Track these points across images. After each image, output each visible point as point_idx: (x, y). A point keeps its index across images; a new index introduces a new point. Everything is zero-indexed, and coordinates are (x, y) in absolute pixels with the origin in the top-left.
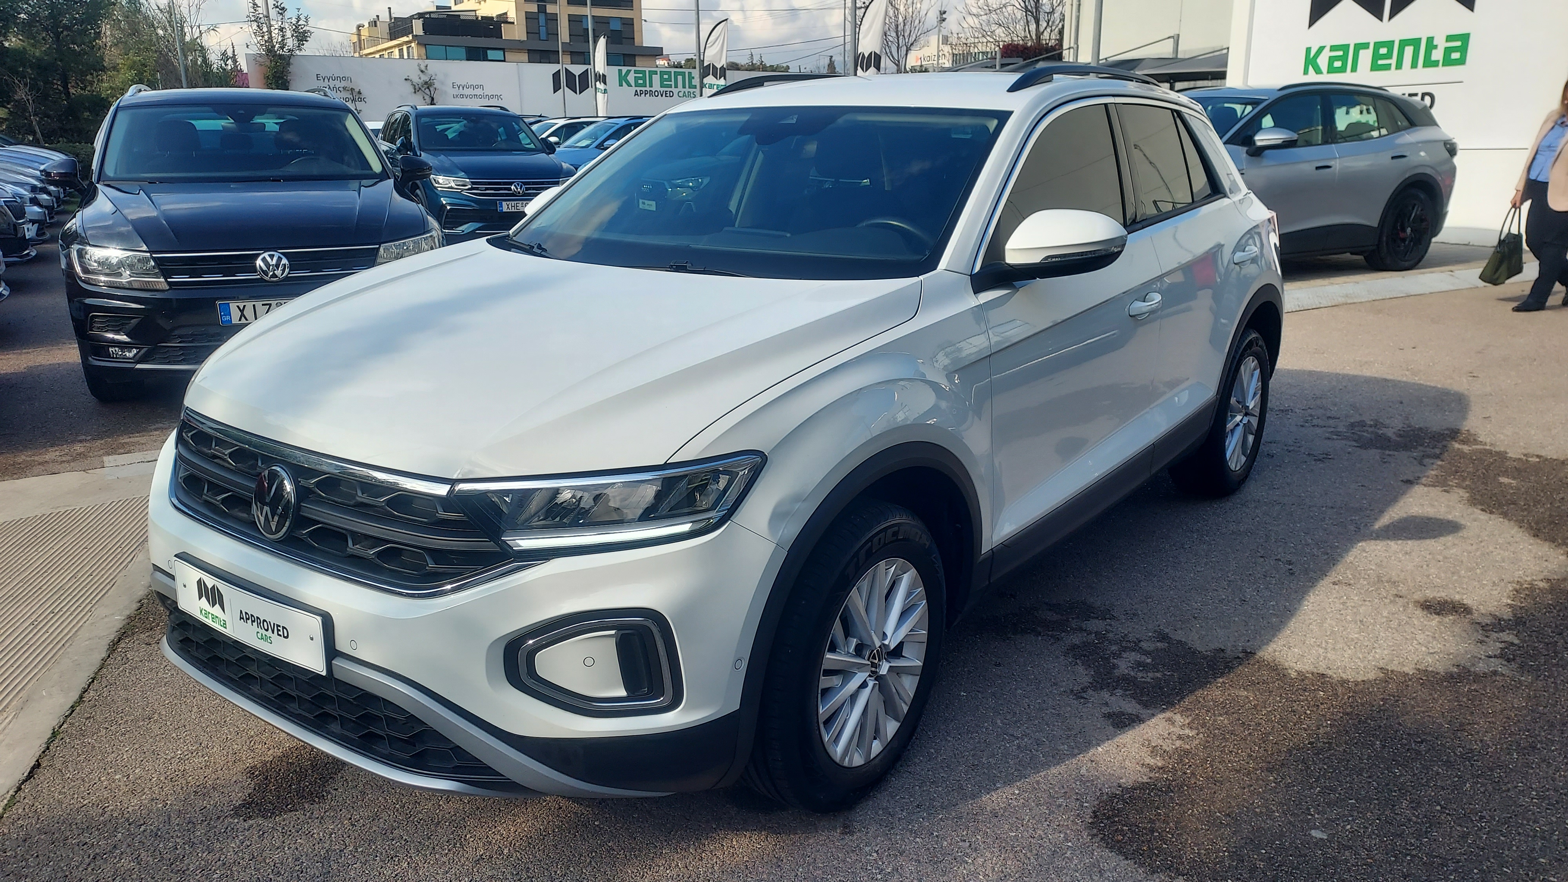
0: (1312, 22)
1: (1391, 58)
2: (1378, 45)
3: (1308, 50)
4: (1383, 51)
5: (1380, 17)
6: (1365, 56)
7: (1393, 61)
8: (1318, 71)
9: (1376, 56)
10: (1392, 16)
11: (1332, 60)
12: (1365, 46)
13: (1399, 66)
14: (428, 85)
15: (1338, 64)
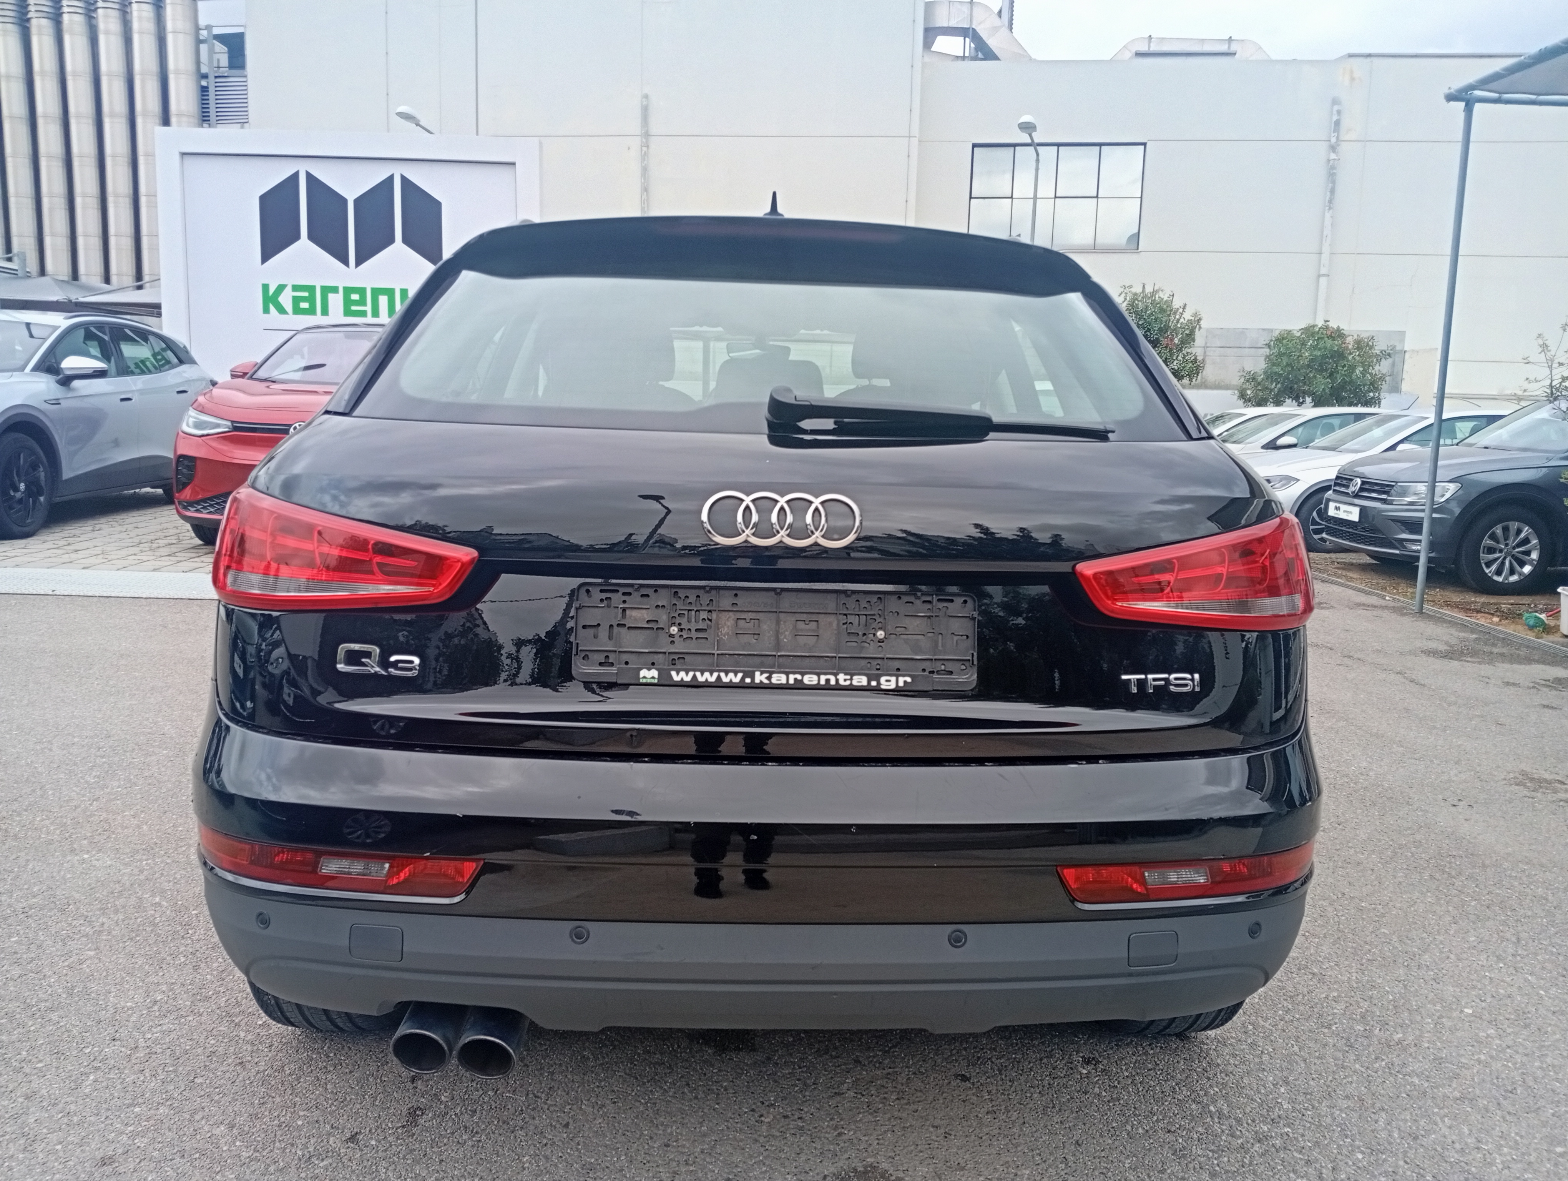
0: (265, 258)
1: (365, 304)
2: (348, 291)
3: (265, 287)
4: (355, 297)
5: (346, 262)
6: (336, 301)
7: (368, 308)
8: (282, 310)
9: (348, 302)
10: (358, 263)
11: (296, 300)
12: (335, 290)
13: (376, 314)
15: (304, 305)
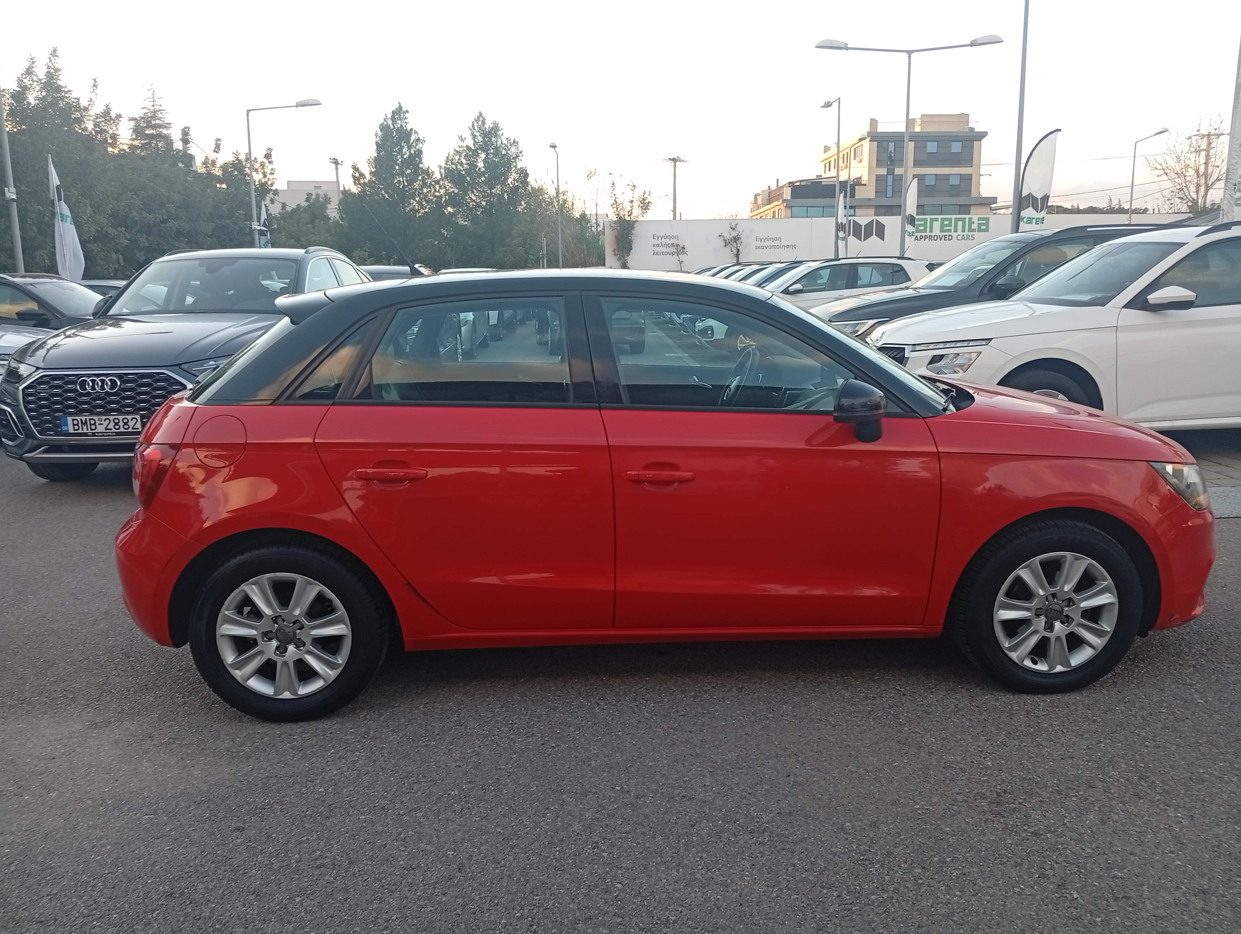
14: (736, 239)
